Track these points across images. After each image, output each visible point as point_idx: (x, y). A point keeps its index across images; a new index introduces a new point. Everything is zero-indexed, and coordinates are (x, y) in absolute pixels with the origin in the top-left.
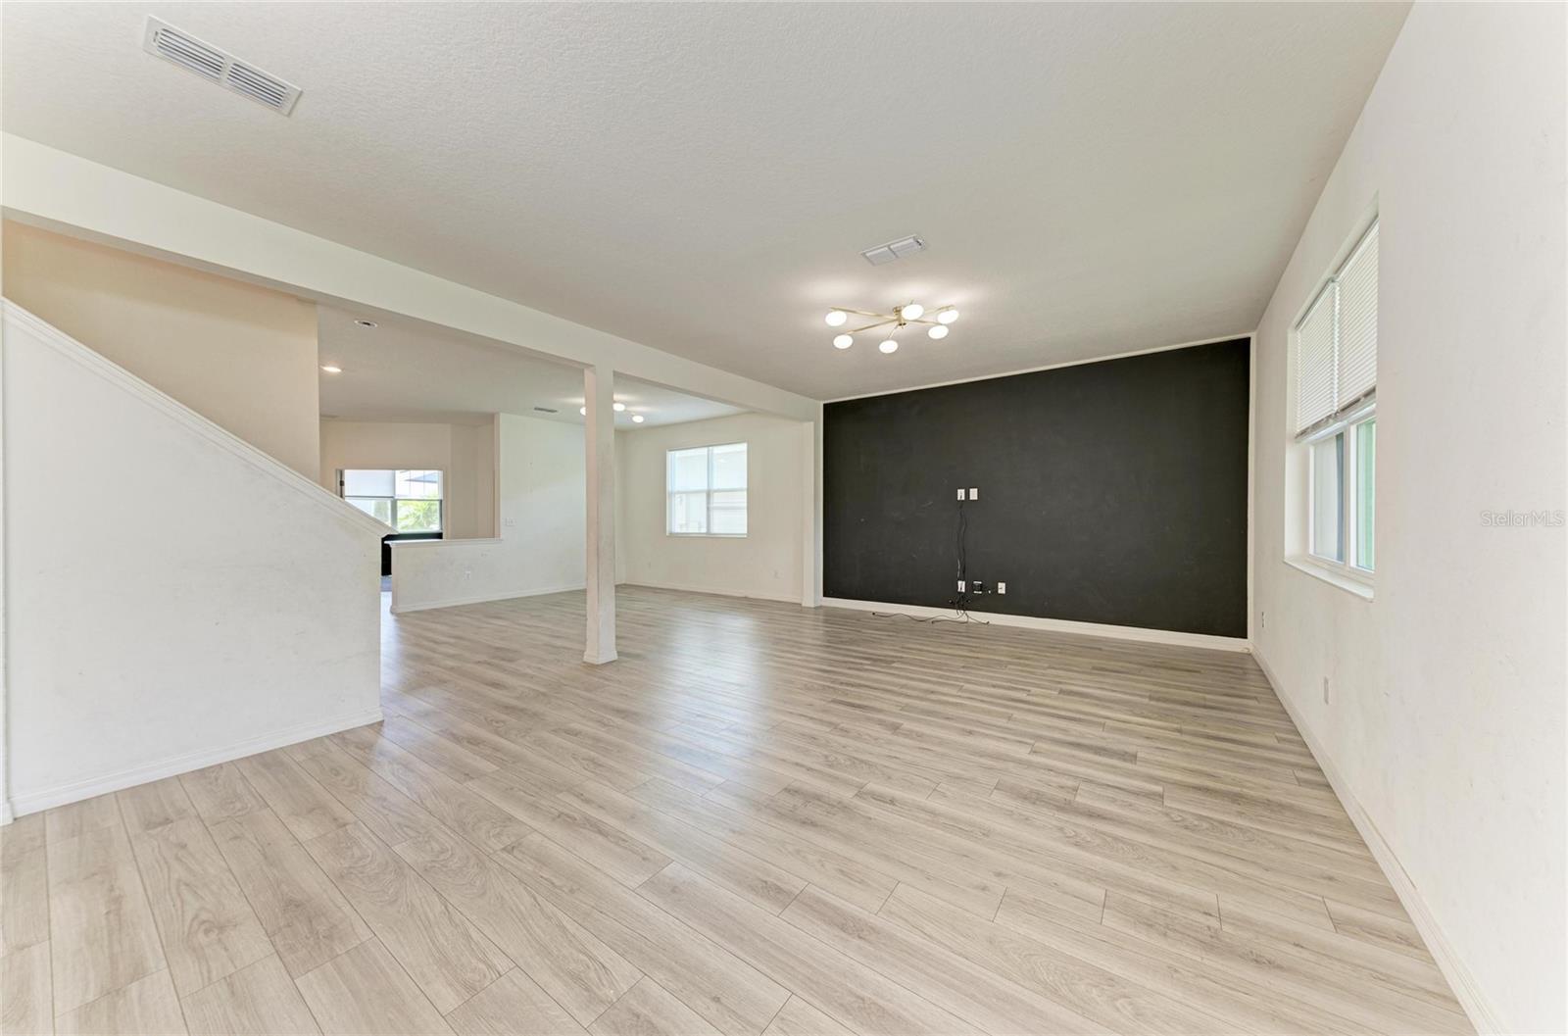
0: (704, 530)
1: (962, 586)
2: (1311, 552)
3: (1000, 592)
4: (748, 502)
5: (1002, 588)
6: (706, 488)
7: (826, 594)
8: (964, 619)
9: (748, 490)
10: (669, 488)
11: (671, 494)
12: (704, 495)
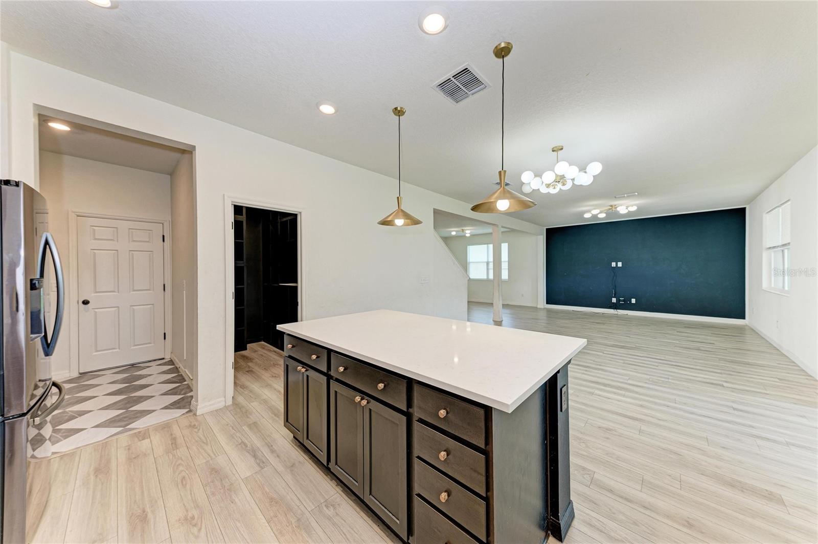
0: (486, 278)
1: (614, 300)
2: (773, 286)
3: (632, 302)
4: (508, 266)
5: (633, 301)
6: (486, 260)
7: (547, 303)
8: (616, 313)
9: (509, 262)
10: (468, 261)
11: (469, 263)
12: (485, 264)
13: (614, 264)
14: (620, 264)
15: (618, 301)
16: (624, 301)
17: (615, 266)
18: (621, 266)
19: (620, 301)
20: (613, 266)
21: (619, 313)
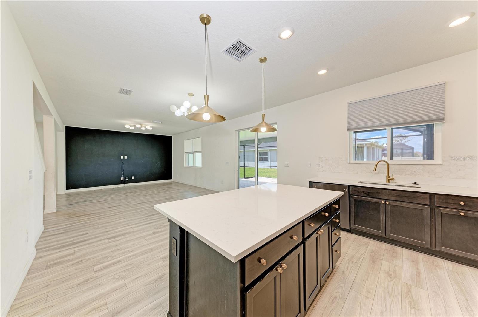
13: (122, 157)
14: (126, 157)
15: (125, 178)
16: (128, 178)
17: (123, 158)
18: (126, 158)
19: (126, 178)
20: (122, 158)
21: (126, 186)
